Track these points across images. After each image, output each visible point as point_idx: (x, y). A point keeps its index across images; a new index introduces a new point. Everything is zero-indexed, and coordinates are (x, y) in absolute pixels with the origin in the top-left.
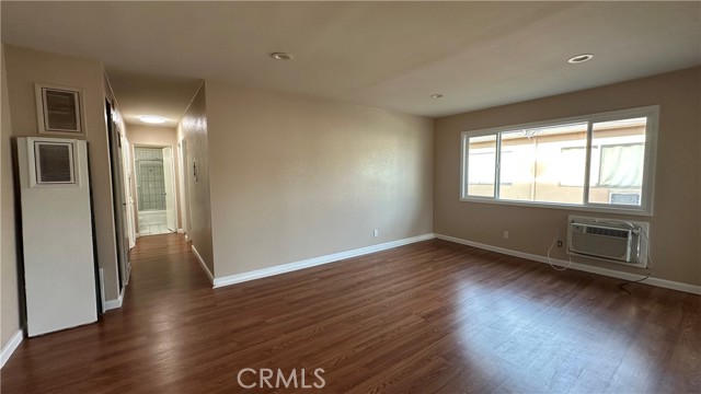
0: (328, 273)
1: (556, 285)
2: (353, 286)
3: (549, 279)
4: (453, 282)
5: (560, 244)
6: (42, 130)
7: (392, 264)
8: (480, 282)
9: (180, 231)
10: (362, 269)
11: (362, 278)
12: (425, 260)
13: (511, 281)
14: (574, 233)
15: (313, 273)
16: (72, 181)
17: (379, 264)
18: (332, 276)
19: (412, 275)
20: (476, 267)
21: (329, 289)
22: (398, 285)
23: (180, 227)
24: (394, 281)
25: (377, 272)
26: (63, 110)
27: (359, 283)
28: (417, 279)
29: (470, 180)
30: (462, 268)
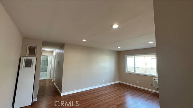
0: (92, 92)
1: (151, 97)
2: (98, 96)
3: (150, 95)
4: (125, 95)
5: (152, 85)
6: (27, 55)
7: (108, 90)
8: (132, 96)
9: (50, 78)
10: (101, 91)
11: (101, 94)
12: (117, 89)
13: (140, 96)
14: (155, 83)
15: (88, 92)
16: (32, 67)
17: (105, 90)
18: (93, 93)
19: (113, 93)
20: (130, 91)
21: (92, 97)
22: (110, 96)
23: (50, 77)
24: (109, 95)
25: (104, 92)
26: (32, 51)
27: (100, 95)
28: (115, 95)
29: (128, 66)
30: (127, 91)
